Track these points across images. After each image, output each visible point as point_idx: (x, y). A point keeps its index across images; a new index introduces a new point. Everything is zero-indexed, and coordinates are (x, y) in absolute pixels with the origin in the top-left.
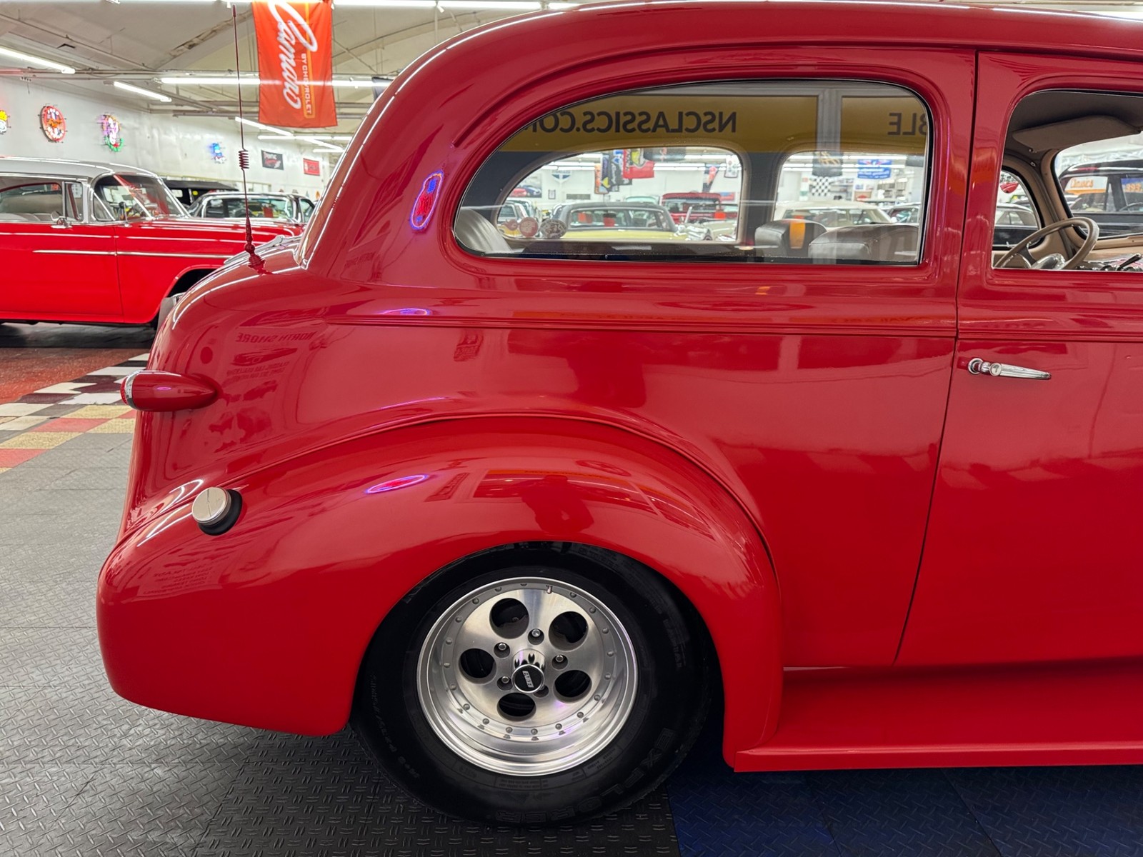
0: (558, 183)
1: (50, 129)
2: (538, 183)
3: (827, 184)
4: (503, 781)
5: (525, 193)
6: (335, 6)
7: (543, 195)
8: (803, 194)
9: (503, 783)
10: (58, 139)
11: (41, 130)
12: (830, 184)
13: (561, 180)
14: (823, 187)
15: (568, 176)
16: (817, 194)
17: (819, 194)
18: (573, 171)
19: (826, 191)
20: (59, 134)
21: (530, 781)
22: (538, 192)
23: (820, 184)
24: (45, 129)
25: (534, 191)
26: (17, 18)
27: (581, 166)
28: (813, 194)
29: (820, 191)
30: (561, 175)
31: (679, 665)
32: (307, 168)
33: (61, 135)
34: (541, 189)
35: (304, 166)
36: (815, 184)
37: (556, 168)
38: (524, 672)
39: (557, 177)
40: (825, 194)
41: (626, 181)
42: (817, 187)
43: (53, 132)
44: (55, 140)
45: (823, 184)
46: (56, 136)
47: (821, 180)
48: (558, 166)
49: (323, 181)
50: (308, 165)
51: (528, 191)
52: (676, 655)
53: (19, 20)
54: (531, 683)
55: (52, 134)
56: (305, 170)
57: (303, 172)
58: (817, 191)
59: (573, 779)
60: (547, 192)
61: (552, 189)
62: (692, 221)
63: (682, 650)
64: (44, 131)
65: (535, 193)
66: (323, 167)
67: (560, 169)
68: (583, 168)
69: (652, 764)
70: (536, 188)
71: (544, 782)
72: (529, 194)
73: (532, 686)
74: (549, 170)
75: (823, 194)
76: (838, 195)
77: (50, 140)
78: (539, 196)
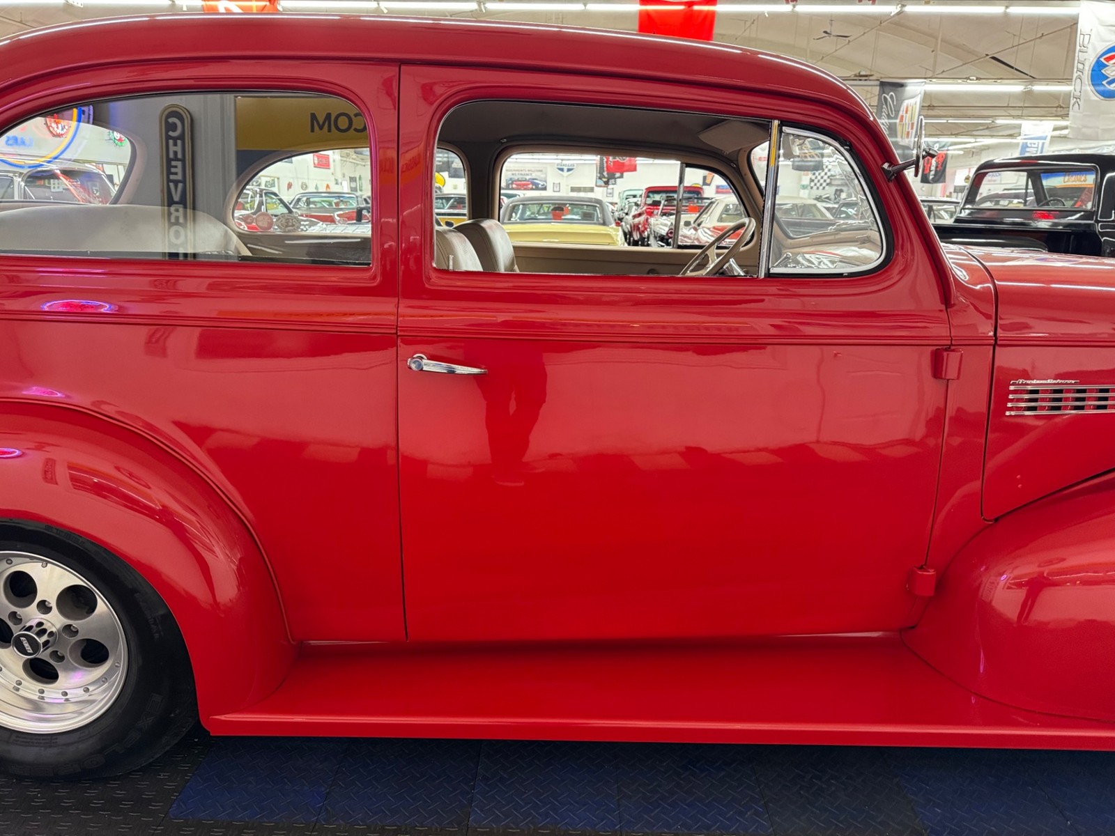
0: (563, 176)
1: (54, 125)
2: (543, 176)
3: (825, 177)
4: (17, 737)
5: (530, 186)
6: (283, 7)
7: (548, 188)
8: (804, 187)
9: (18, 739)
10: (62, 135)
11: (45, 126)
12: (829, 177)
13: (565, 173)
14: (822, 181)
15: (571, 169)
16: (815, 188)
17: (818, 188)
18: (577, 164)
19: (824, 184)
20: (62, 129)
21: (42, 738)
22: (543, 185)
23: (819, 178)
24: (49, 124)
25: (539, 184)
26: (19, 20)
27: (585, 160)
28: (812, 188)
29: (818, 184)
30: (565, 168)
31: (157, 636)
32: (316, 162)
33: (65, 130)
34: (546, 182)
35: (314, 160)
36: (813, 177)
37: (560, 161)
38: (22, 638)
39: (562, 170)
40: (824, 188)
41: (618, 175)
42: (816, 181)
43: (58, 128)
44: (59, 135)
45: (822, 177)
46: (59, 131)
47: (819, 174)
48: (562, 160)
49: (333, 174)
50: (318, 159)
51: (533, 184)
52: (152, 626)
53: (21, 22)
54: (30, 648)
55: (56, 129)
56: (314, 164)
57: (313, 165)
58: (815, 185)
59: (80, 738)
60: (552, 185)
61: (557, 182)
62: (664, 214)
63: (158, 622)
64: (48, 128)
65: (540, 186)
66: (334, 161)
67: (564, 162)
68: (587, 162)
69: (146, 727)
70: (541, 181)
71: (54, 739)
72: (534, 187)
73: (31, 651)
74: (554, 163)
75: (821, 188)
76: (839, 188)
77: (54, 135)
78: (545, 189)
